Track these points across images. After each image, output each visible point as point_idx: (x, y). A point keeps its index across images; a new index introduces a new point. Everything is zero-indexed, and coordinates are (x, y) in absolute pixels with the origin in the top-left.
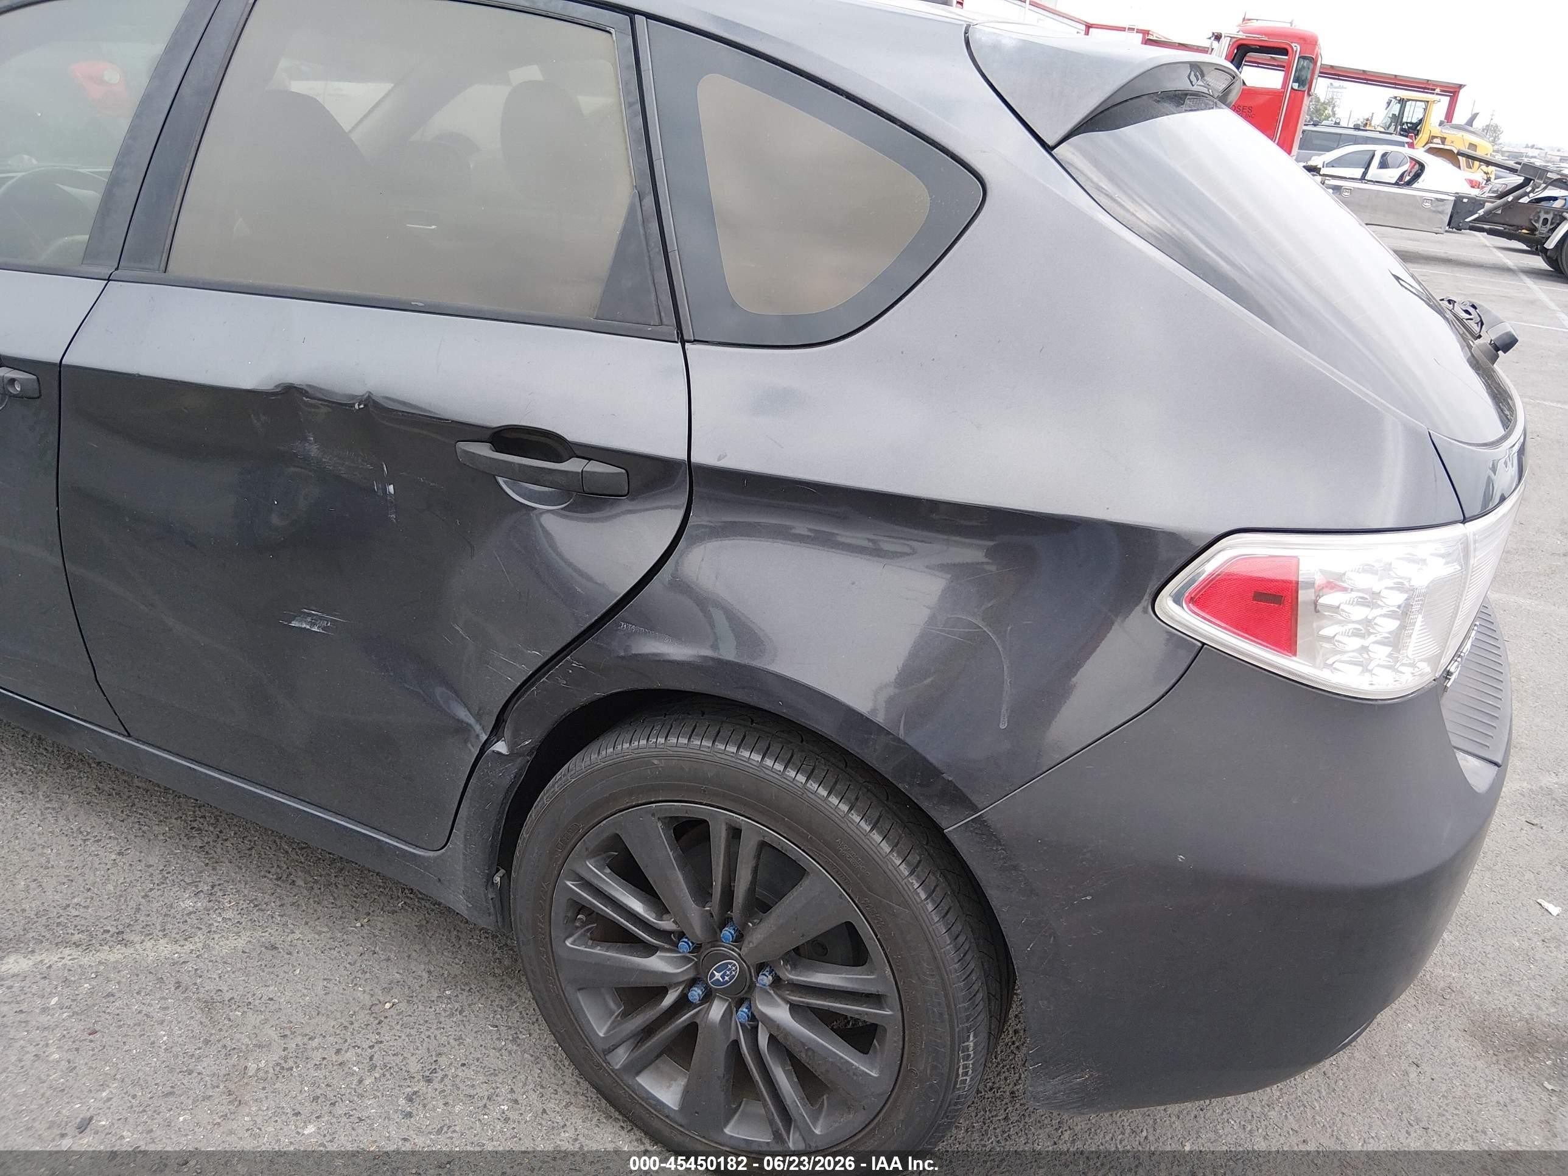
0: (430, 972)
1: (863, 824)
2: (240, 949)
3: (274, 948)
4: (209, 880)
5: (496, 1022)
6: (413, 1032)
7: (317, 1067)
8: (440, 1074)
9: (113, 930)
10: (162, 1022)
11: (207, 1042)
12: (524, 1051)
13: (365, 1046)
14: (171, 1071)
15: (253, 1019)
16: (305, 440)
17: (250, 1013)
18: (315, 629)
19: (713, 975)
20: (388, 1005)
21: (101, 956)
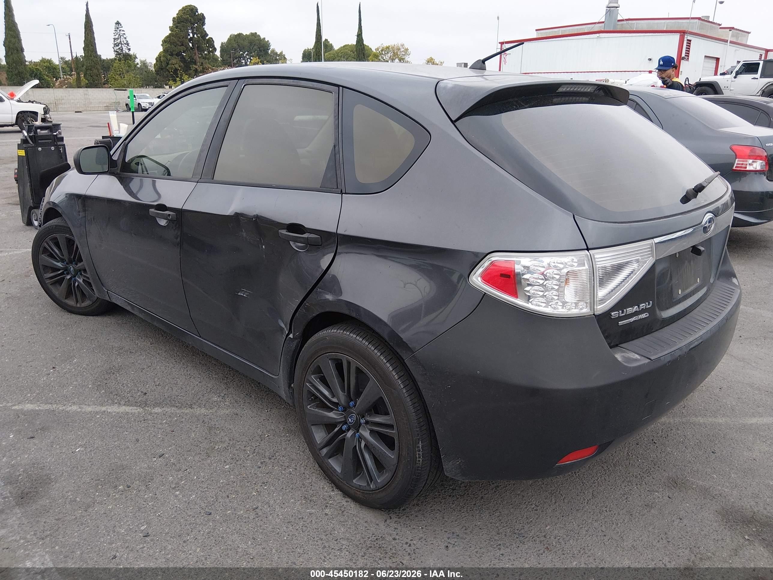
0: (284, 428)
1: (384, 360)
2: (226, 414)
3: (237, 414)
4: (225, 393)
5: (299, 446)
6: (271, 444)
7: (237, 450)
8: (275, 457)
9: (189, 404)
10: (194, 431)
11: (206, 438)
12: (305, 455)
13: (254, 446)
14: (192, 445)
15: (222, 434)
16: (242, 231)
17: (222, 432)
18: (244, 296)
19: (349, 420)
20: (266, 436)
21: (183, 411)
